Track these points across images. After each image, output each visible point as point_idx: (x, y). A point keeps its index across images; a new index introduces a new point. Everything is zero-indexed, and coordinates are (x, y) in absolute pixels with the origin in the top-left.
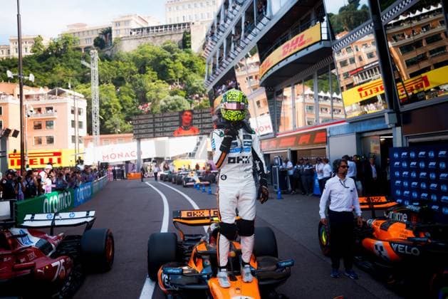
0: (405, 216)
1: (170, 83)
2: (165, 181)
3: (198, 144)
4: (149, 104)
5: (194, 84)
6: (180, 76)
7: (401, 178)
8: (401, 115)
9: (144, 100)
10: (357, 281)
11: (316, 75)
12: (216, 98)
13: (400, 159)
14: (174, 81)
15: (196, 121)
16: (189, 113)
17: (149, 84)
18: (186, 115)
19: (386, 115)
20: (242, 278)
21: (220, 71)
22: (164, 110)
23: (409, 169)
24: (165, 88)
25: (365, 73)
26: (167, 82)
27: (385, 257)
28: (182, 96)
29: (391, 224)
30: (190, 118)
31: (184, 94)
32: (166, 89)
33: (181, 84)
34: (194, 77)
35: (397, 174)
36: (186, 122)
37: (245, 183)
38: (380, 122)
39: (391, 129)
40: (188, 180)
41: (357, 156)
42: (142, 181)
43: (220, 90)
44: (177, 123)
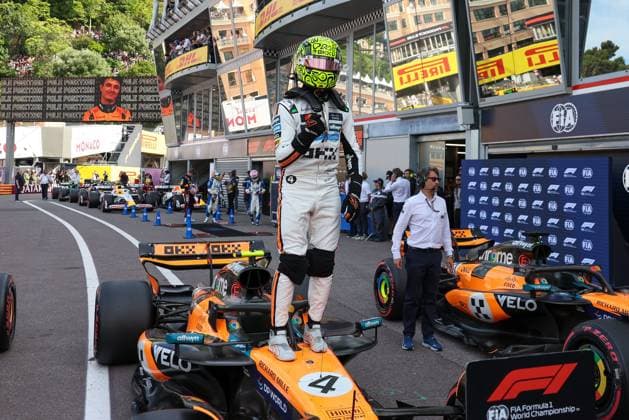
0: (509, 257)
1: (75, 25)
2: (62, 200)
3: (125, 138)
4: (30, 60)
5: (121, 33)
6: (94, 15)
7: (478, 207)
8: (480, 112)
9: (20, 52)
10: (442, 353)
11: (351, 38)
12: (169, 60)
13: (478, 178)
14: (82, 23)
15: (128, 98)
16: (114, 83)
17: (33, 24)
18: (109, 85)
19: (459, 110)
20: (309, 345)
21: (181, 14)
22: (60, 74)
23: (490, 193)
24: (64, 33)
25: (408, 46)
26: (69, 23)
27: (486, 316)
28: (97, 51)
29: (489, 269)
30: (117, 91)
31: (101, 48)
32: (66, 35)
33: (97, 28)
34: (121, 20)
35: (472, 200)
36: (108, 97)
37: (322, 192)
38: (448, 121)
39: (464, 131)
40: (112, 200)
41: (410, 171)
42: (17, 199)
43: (178, 47)
44: (92, 98)
